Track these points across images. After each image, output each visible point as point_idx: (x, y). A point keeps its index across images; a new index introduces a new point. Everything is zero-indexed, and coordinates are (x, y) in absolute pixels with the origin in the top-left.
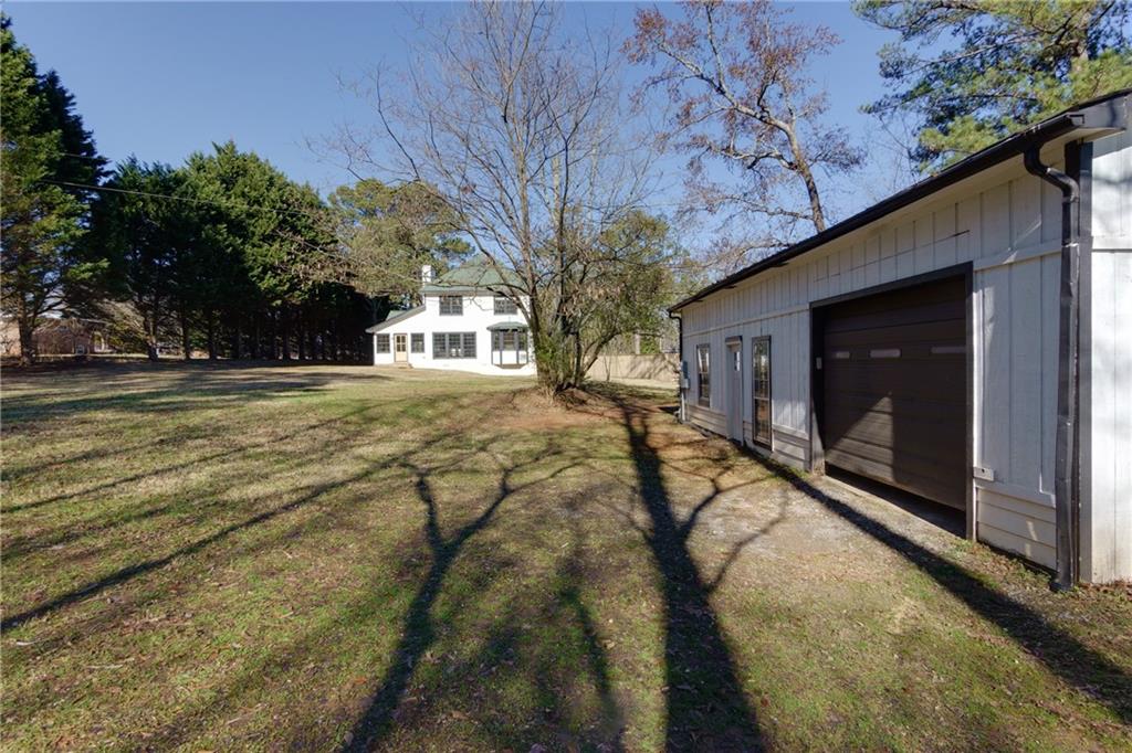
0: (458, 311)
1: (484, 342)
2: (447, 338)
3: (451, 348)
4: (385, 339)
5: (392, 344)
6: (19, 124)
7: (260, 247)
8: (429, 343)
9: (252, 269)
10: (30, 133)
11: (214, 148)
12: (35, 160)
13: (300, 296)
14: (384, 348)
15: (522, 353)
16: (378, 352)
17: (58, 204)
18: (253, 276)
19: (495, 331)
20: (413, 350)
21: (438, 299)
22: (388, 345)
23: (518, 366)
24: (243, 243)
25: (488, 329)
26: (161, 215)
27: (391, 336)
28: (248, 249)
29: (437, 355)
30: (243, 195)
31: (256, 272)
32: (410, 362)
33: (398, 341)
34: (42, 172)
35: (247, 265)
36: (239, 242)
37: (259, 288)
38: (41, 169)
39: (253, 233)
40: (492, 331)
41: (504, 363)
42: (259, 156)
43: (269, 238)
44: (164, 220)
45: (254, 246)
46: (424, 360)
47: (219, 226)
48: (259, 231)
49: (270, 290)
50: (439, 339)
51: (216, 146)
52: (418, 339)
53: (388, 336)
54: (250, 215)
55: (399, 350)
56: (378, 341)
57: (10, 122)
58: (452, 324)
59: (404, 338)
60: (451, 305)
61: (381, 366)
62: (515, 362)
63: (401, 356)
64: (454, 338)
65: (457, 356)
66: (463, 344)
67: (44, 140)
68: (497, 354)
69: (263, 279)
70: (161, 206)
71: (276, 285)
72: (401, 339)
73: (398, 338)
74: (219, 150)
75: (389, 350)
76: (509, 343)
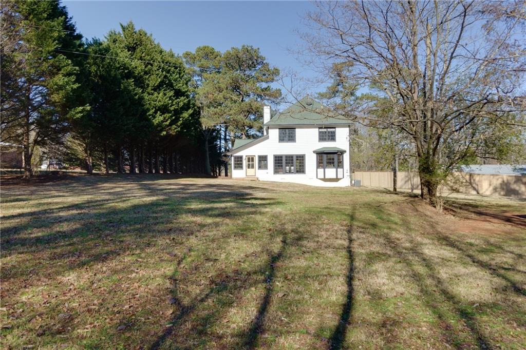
0: (292, 138)
1: (311, 162)
2: (284, 159)
3: (286, 166)
4: (239, 160)
5: (245, 163)
6: (41, 13)
7: (152, 94)
8: (271, 162)
9: (148, 110)
10: (47, 19)
11: (120, 27)
12: (51, 37)
13: (175, 129)
14: (239, 165)
15: (340, 170)
16: (235, 168)
17: (63, 67)
18: (150, 115)
19: (320, 154)
20: (260, 167)
21: (278, 130)
22: (242, 164)
23: (337, 180)
24: (143, 92)
25: (314, 152)
26: (99, 74)
27: (244, 157)
28: (146, 96)
29: (276, 172)
30: (141, 59)
31: (151, 112)
32: (257, 176)
33: (249, 161)
34: (55, 45)
35: (146, 107)
36: (140, 91)
37: (154, 123)
38: (55, 43)
39: (148, 85)
40: (317, 154)
41: (326, 177)
42: (147, 32)
43: (157, 88)
44: (101, 77)
45: (149, 94)
46: (267, 175)
47: (129, 81)
48: (152, 83)
49: (159, 124)
50: (278, 160)
51: (122, 26)
52: (263, 159)
53: (241, 157)
54: (146, 73)
55: (248, 168)
56: (235, 161)
57: (36, 12)
58: (287, 149)
59: (253, 159)
60: (287, 134)
61: (237, 179)
62: (335, 177)
63: (251, 172)
64: (290, 159)
65: (290, 172)
66: (295, 163)
67: (55, 23)
68: (321, 171)
69: (154, 117)
70: (99, 67)
71: (163, 122)
72: (251, 159)
73: (249, 159)
74: (124, 28)
75: (242, 168)
76: (330, 163)
